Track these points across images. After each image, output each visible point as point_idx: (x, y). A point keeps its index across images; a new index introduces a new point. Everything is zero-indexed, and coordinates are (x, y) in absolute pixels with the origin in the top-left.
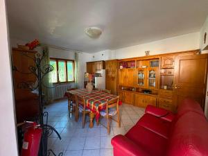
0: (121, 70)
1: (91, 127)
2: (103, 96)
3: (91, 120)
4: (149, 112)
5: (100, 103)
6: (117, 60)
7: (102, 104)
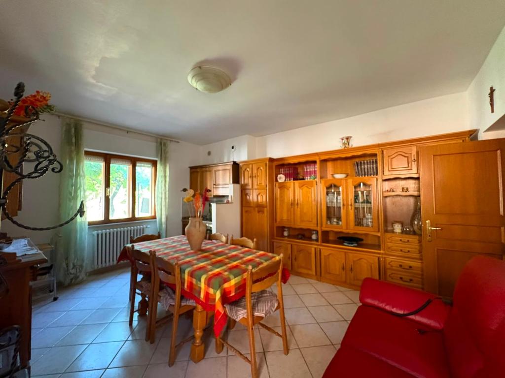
0: (282, 186)
1: (198, 358)
2: (235, 258)
3: (198, 334)
4: (369, 301)
5: (227, 280)
6: (271, 160)
7: (233, 282)
